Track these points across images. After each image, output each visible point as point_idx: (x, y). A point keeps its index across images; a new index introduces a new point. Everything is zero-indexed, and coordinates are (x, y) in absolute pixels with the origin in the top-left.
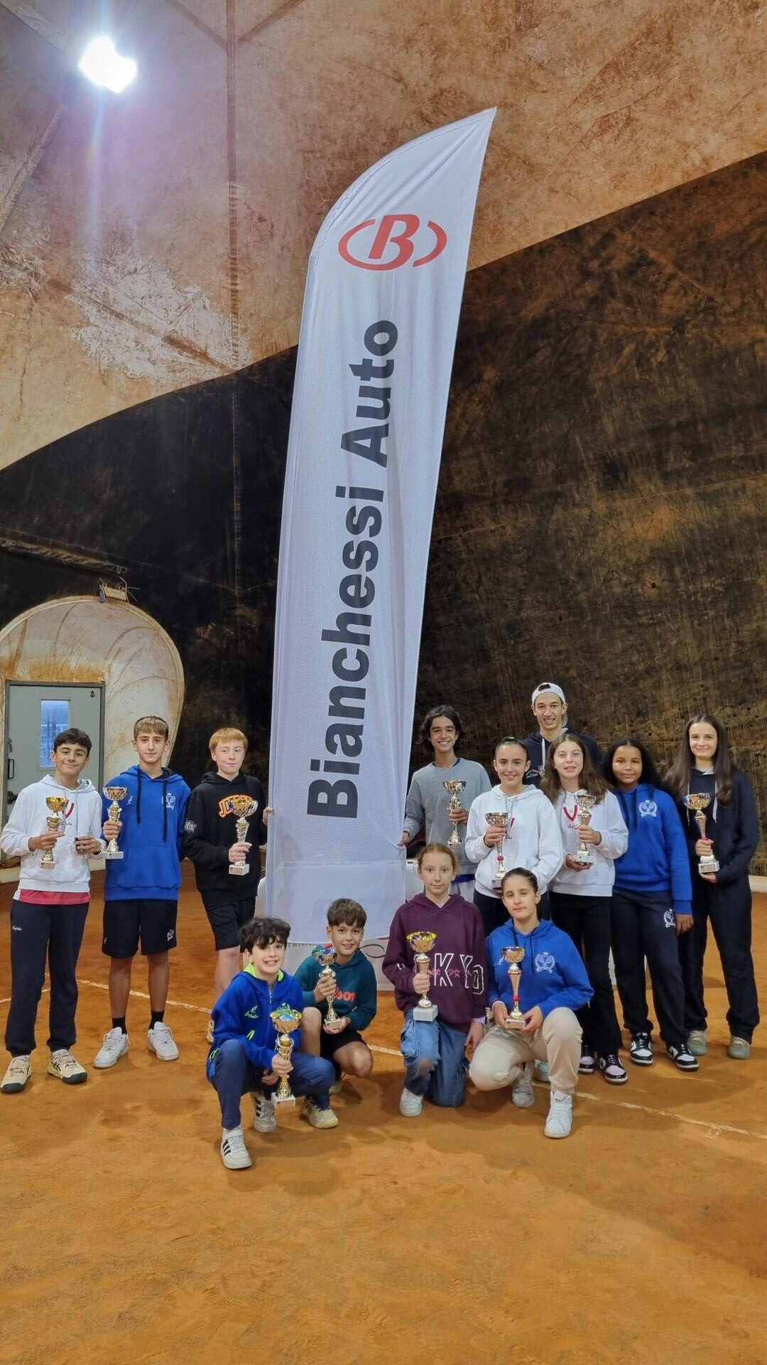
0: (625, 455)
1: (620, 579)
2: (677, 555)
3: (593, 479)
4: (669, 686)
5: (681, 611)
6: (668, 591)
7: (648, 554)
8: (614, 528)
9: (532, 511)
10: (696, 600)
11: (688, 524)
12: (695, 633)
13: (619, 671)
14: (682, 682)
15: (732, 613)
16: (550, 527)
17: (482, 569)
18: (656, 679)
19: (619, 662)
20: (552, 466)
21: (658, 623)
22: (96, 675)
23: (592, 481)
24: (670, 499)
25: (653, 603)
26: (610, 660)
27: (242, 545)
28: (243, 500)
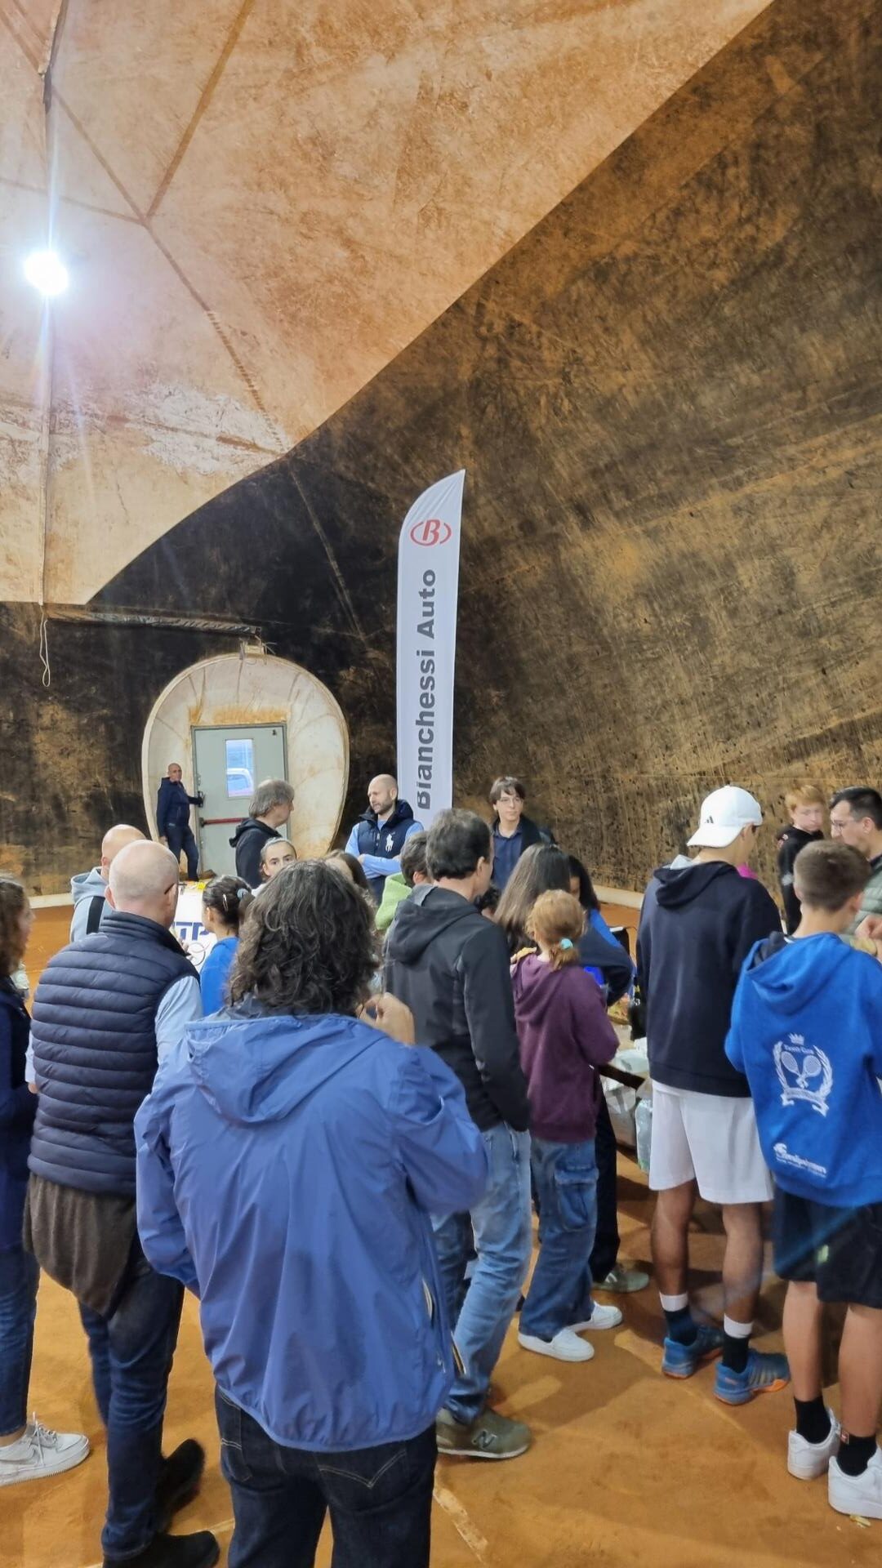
0: (584, 496)
1: (623, 615)
2: (651, 589)
3: (573, 520)
4: (680, 721)
5: (670, 645)
6: (656, 627)
7: (633, 590)
8: (603, 565)
9: (545, 552)
10: (676, 635)
11: (647, 561)
12: (684, 667)
13: (646, 704)
14: (687, 717)
15: (703, 649)
16: (563, 566)
17: (535, 607)
18: (670, 713)
19: (644, 696)
20: (541, 508)
21: (659, 658)
22: (277, 716)
23: (573, 522)
24: (627, 536)
25: (650, 638)
26: (638, 694)
27: (352, 598)
28: (338, 558)
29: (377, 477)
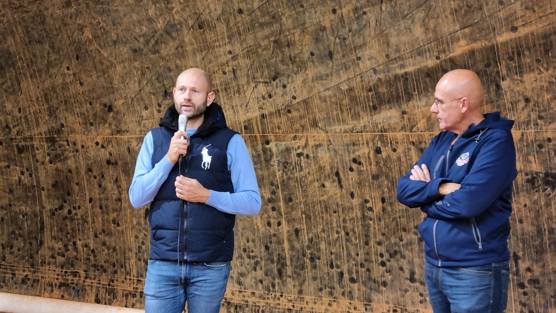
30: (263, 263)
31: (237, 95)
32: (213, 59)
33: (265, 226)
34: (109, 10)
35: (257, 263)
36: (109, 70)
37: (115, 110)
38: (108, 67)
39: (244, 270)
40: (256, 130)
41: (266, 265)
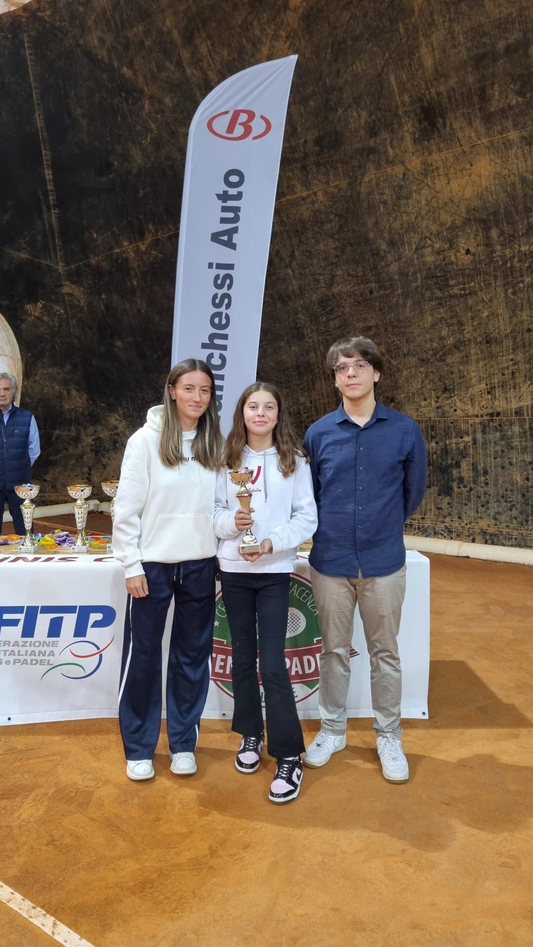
0: (445, 94)
1: (433, 246)
2: (495, 214)
3: (409, 128)
4: (478, 361)
5: (496, 278)
6: (482, 258)
7: (463, 215)
8: (428, 186)
9: (344, 173)
10: (512, 266)
11: (509, 177)
12: (508, 302)
13: (428, 346)
14: (492, 356)
16: (362, 190)
17: (295, 241)
18: (464, 353)
19: (428, 336)
20: (364, 114)
21: (470, 294)
23: (408, 131)
24: (491, 146)
25: (467, 271)
26: (419, 335)
27: (59, 219)
28: (54, 167)
29: (139, 61)
30: (518, 506)
31: (512, 390)
32: (494, 364)
33: (523, 480)
34: (405, 332)
35: (513, 506)
36: (396, 374)
37: (397, 401)
38: (395, 372)
39: (500, 510)
40: (525, 414)
41: (520, 507)
